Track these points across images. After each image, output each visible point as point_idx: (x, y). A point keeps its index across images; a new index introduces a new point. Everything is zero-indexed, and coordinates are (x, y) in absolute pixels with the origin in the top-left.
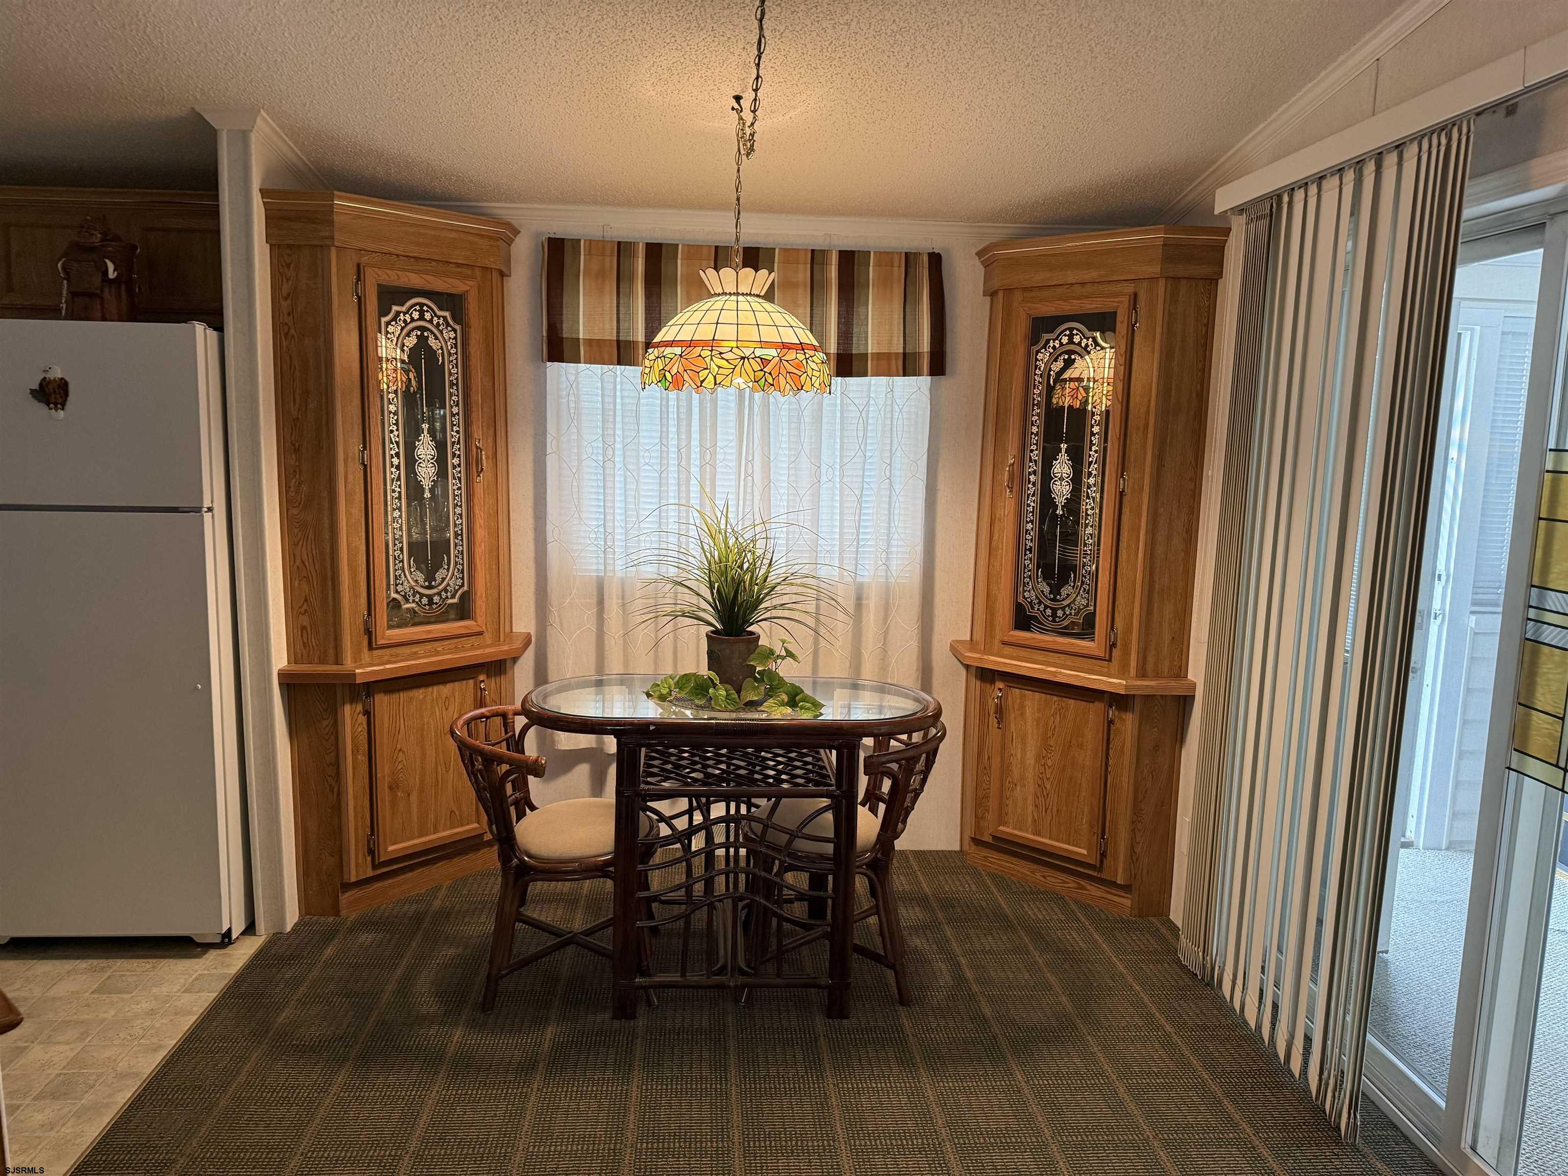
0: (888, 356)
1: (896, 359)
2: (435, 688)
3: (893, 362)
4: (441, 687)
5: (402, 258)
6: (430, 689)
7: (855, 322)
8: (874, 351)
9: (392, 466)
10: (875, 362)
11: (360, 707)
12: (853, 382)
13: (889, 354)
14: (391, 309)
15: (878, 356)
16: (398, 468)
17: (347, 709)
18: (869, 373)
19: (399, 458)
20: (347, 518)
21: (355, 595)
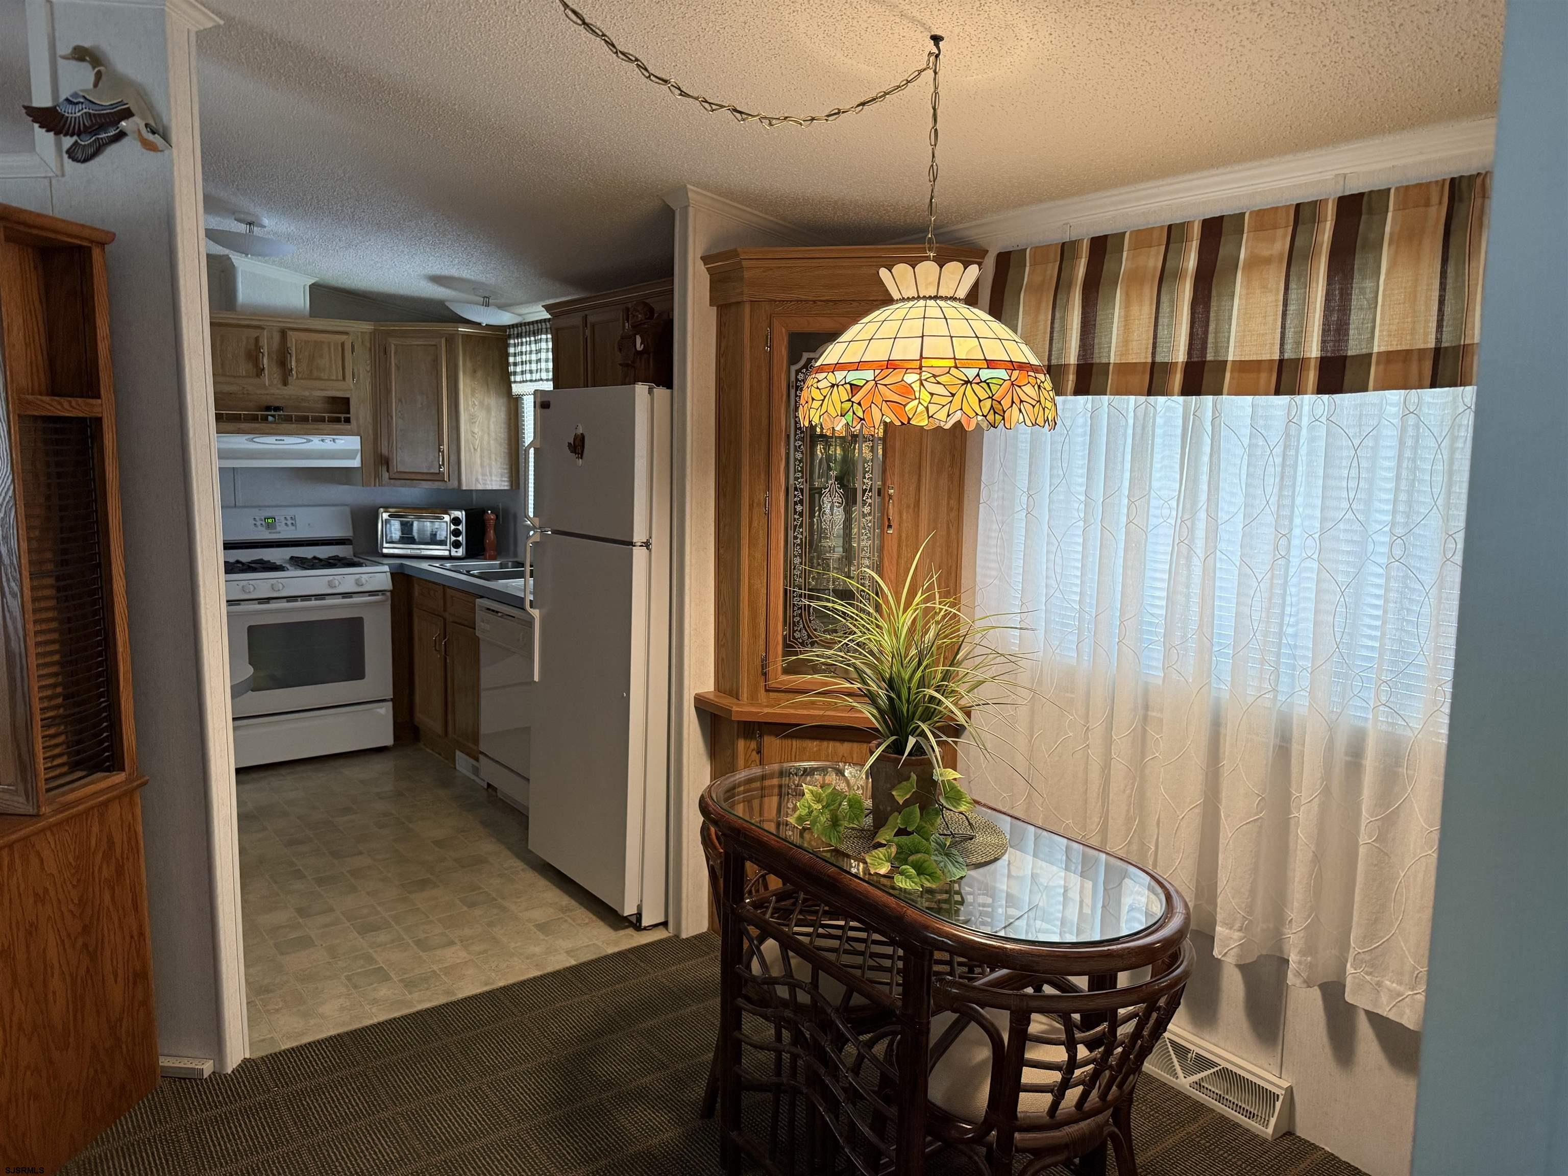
0: (1405, 356)
1: (1420, 360)
2: (831, 744)
3: (1414, 367)
4: (838, 744)
5: (819, 303)
6: (825, 743)
7: (1354, 303)
8: (1383, 349)
9: (795, 513)
10: (1382, 367)
11: (753, 745)
12: (1346, 400)
13: (1409, 352)
14: (801, 356)
15: (1388, 357)
16: (801, 514)
17: (741, 744)
18: (1371, 384)
19: (802, 505)
20: (750, 561)
21: (754, 636)
